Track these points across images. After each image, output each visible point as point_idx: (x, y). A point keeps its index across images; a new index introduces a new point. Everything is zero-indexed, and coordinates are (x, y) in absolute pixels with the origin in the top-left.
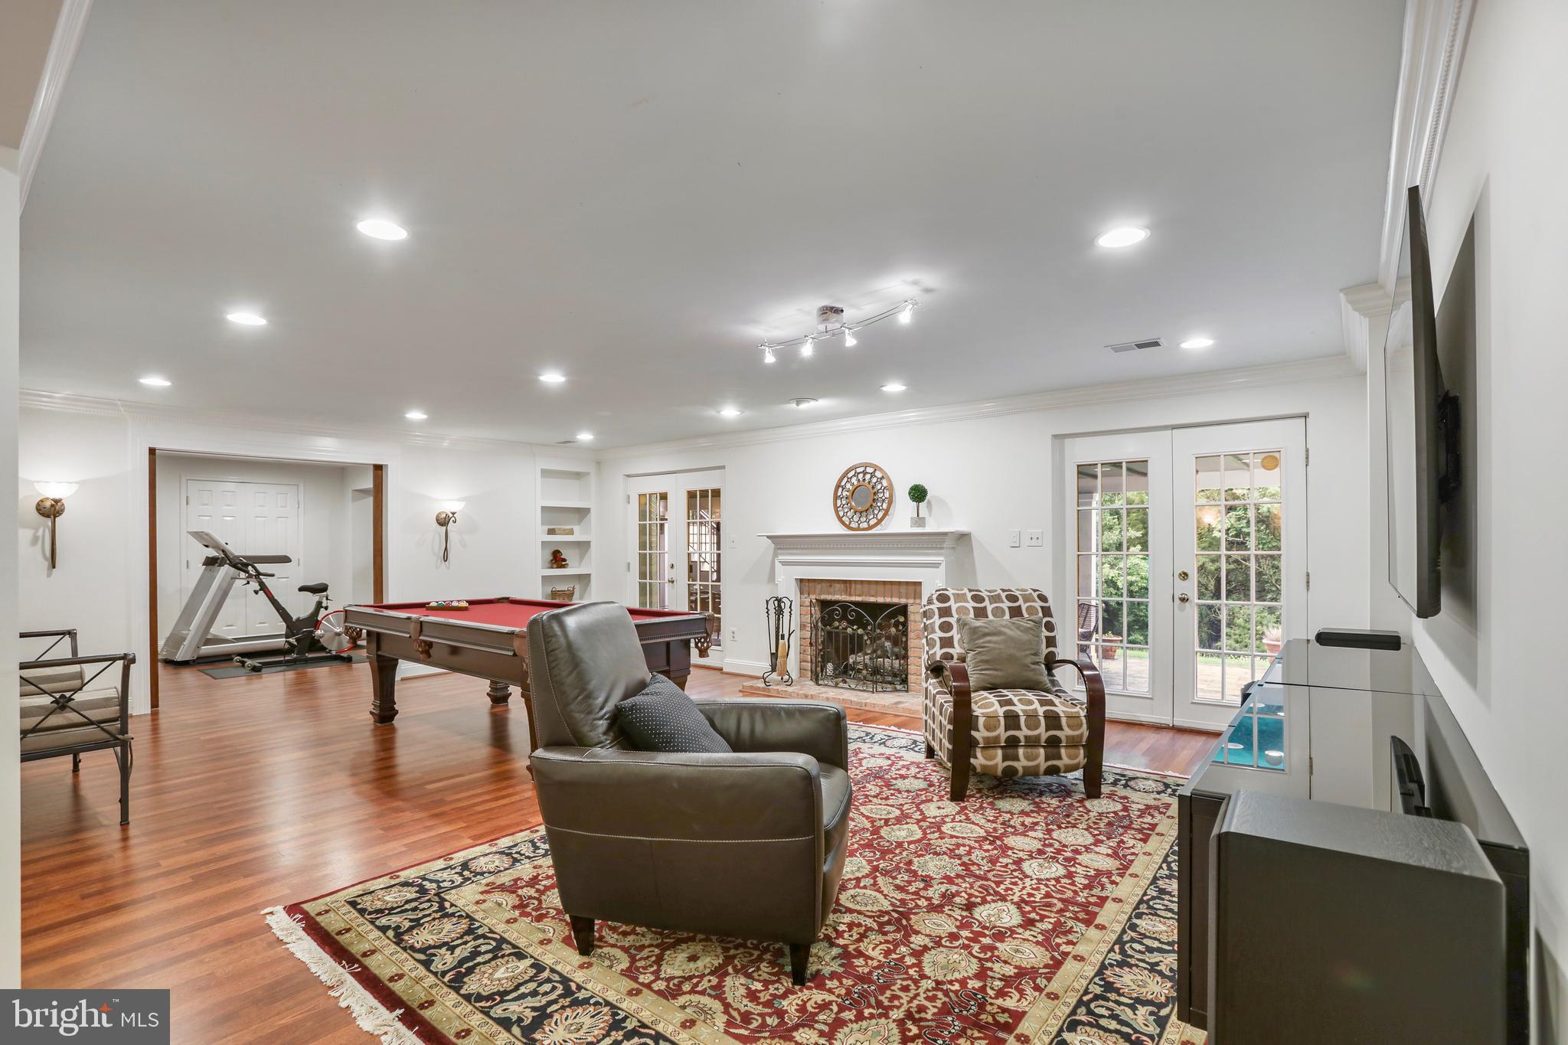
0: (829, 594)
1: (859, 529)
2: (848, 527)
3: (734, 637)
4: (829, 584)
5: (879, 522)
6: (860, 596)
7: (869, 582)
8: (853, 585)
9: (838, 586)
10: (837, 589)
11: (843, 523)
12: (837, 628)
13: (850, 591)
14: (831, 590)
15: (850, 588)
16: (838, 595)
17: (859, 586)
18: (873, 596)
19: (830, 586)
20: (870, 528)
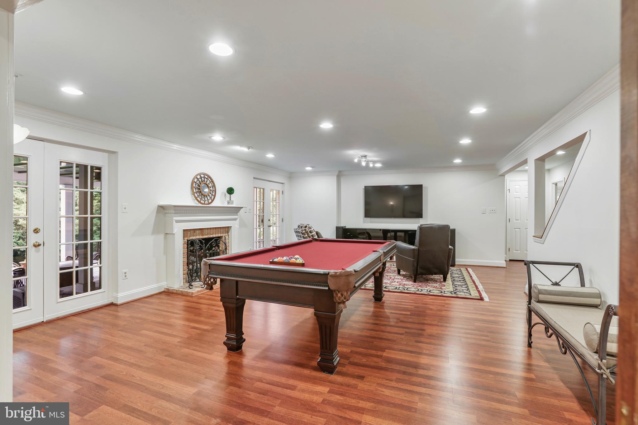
0: (194, 236)
1: (204, 204)
2: (200, 202)
3: (126, 276)
4: (194, 231)
5: (212, 201)
6: (207, 235)
7: (210, 228)
8: (204, 231)
9: (198, 232)
10: (197, 233)
11: (198, 201)
12: (214, 250)
13: (203, 234)
14: (195, 234)
15: (203, 232)
16: (198, 236)
17: (206, 231)
18: (212, 234)
19: (194, 232)
20: (209, 204)
